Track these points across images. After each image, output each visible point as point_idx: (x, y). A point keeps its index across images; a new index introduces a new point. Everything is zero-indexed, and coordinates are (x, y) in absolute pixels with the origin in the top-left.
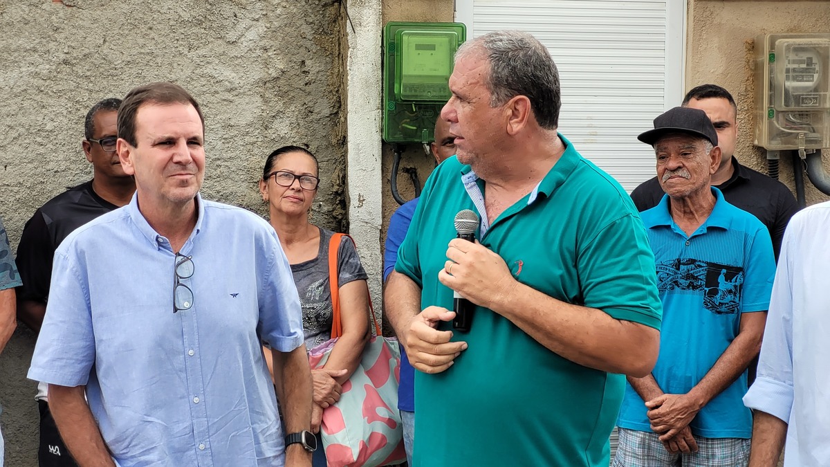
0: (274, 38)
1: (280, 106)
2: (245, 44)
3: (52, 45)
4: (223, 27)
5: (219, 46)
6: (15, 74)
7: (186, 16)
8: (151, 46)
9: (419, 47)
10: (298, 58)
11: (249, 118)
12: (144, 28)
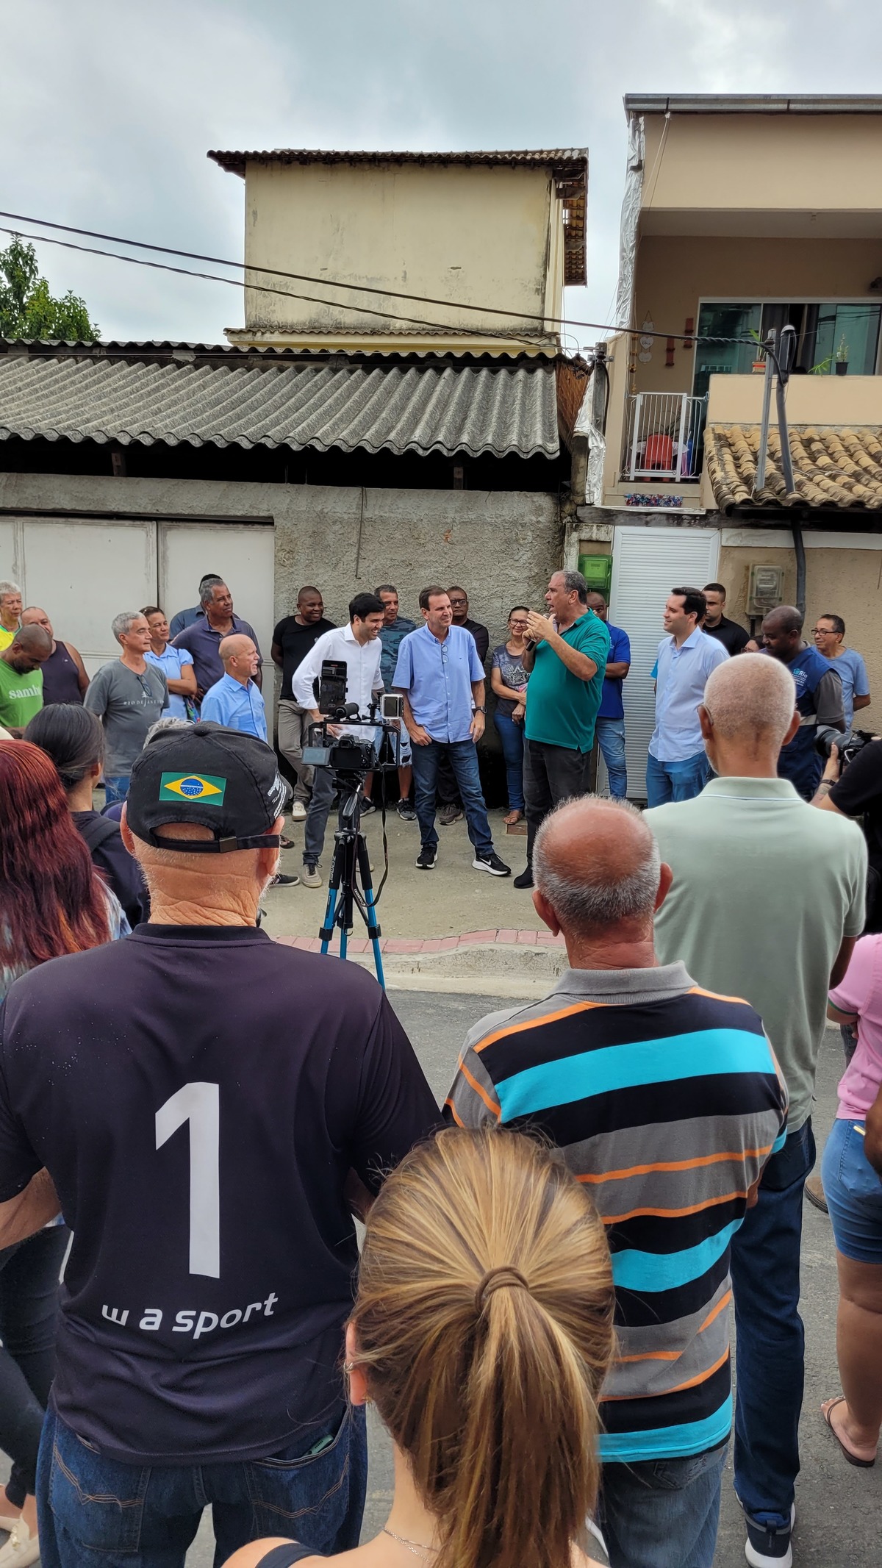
0: (534, 559)
1: (535, 588)
2: (522, 561)
3: (444, 560)
4: (513, 554)
5: (511, 562)
6: (429, 571)
7: (498, 549)
8: (483, 561)
9: (593, 565)
10: (544, 568)
11: (522, 592)
12: (480, 554)
